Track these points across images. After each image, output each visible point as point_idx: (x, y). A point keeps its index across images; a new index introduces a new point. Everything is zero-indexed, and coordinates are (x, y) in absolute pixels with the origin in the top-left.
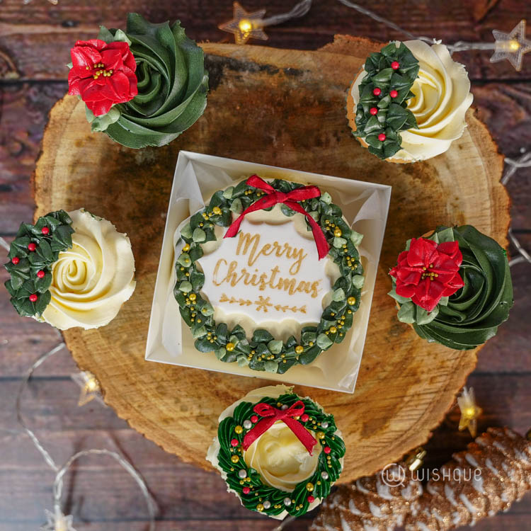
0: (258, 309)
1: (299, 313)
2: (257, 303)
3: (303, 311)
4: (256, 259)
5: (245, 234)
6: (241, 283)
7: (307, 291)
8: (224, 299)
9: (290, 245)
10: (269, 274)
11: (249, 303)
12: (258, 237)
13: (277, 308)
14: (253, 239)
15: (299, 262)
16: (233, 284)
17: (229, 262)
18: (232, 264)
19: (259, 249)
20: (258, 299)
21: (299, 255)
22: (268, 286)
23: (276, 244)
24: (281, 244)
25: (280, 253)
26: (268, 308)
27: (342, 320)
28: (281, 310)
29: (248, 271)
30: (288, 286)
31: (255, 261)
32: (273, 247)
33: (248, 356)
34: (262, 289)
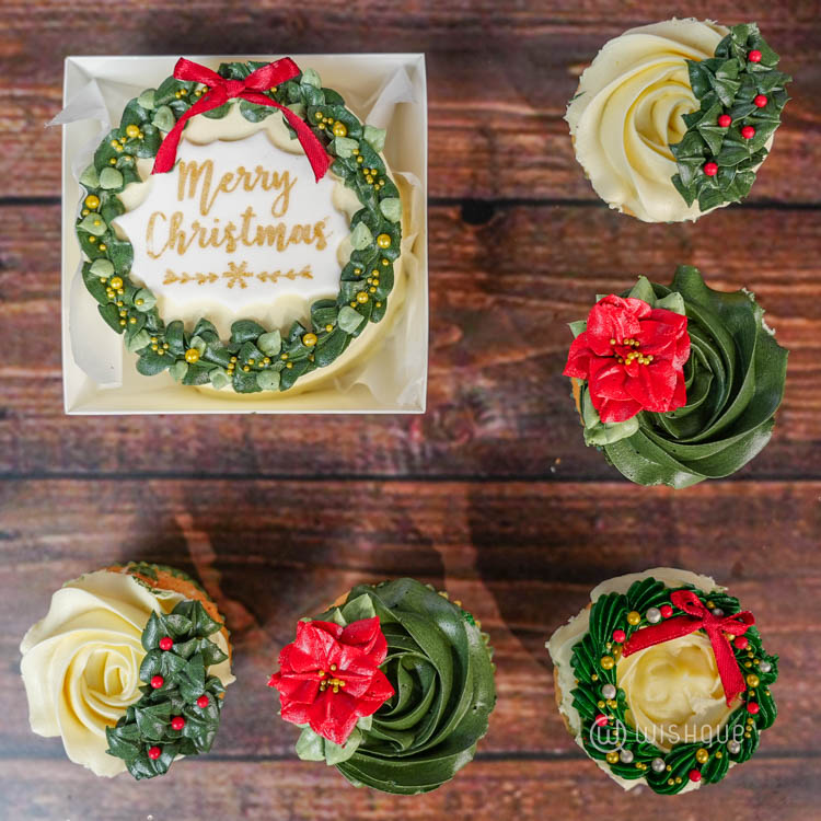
0: (230, 286)
1: (299, 279)
2: (226, 275)
3: (306, 274)
4: (212, 203)
5: (187, 163)
6: (194, 248)
7: (308, 241)
8: (170, 279)
9: (265, 169)
10: (239, 223)
11: (213, 278)
12: (209, 165)
13: (263, 278)
14: (202, 168)
15: (286, 194)
16: (182, 250)
17: (169, 216)
18: (174, 217)
19: (215, 183)
21: (283, 182)
22: (240, 244)
23: (241, 170)
24: (250, 169)
25: (251, 184)
26: (246, 279)
27: (374, 278)
28: (268, 280)
29: (202, 225)
30: (274, 237)
31: (210, 206)
32: (236, 176)
33: (226, 368)
34: (230, 250)
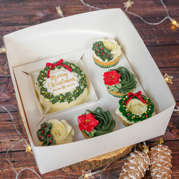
0: (63, 89)
2: (62, 88)
3: (74, 84)
4: (57, 80)
5: (51, 76)
6: (56, 86)
7: (72, 80)
8: (54, 90)
9: (63, 74)
10: (61, 81)
11: (60, 88)
12: (55, 75)
13: (67, 86)
14: (54, 76)
15: (67, 76)
16: (54, 87)
18: (52, 83)
19: (56, 78)
20: (62, 87)
21: (66, 75)
22: (63, 83)
23: (60, 75)
26: (65, 87)
27: (83, 81)
29: (56, 83)
30: (67, 81)
32: (59, 76)
33: (66, 99)
34: (61, 84)
